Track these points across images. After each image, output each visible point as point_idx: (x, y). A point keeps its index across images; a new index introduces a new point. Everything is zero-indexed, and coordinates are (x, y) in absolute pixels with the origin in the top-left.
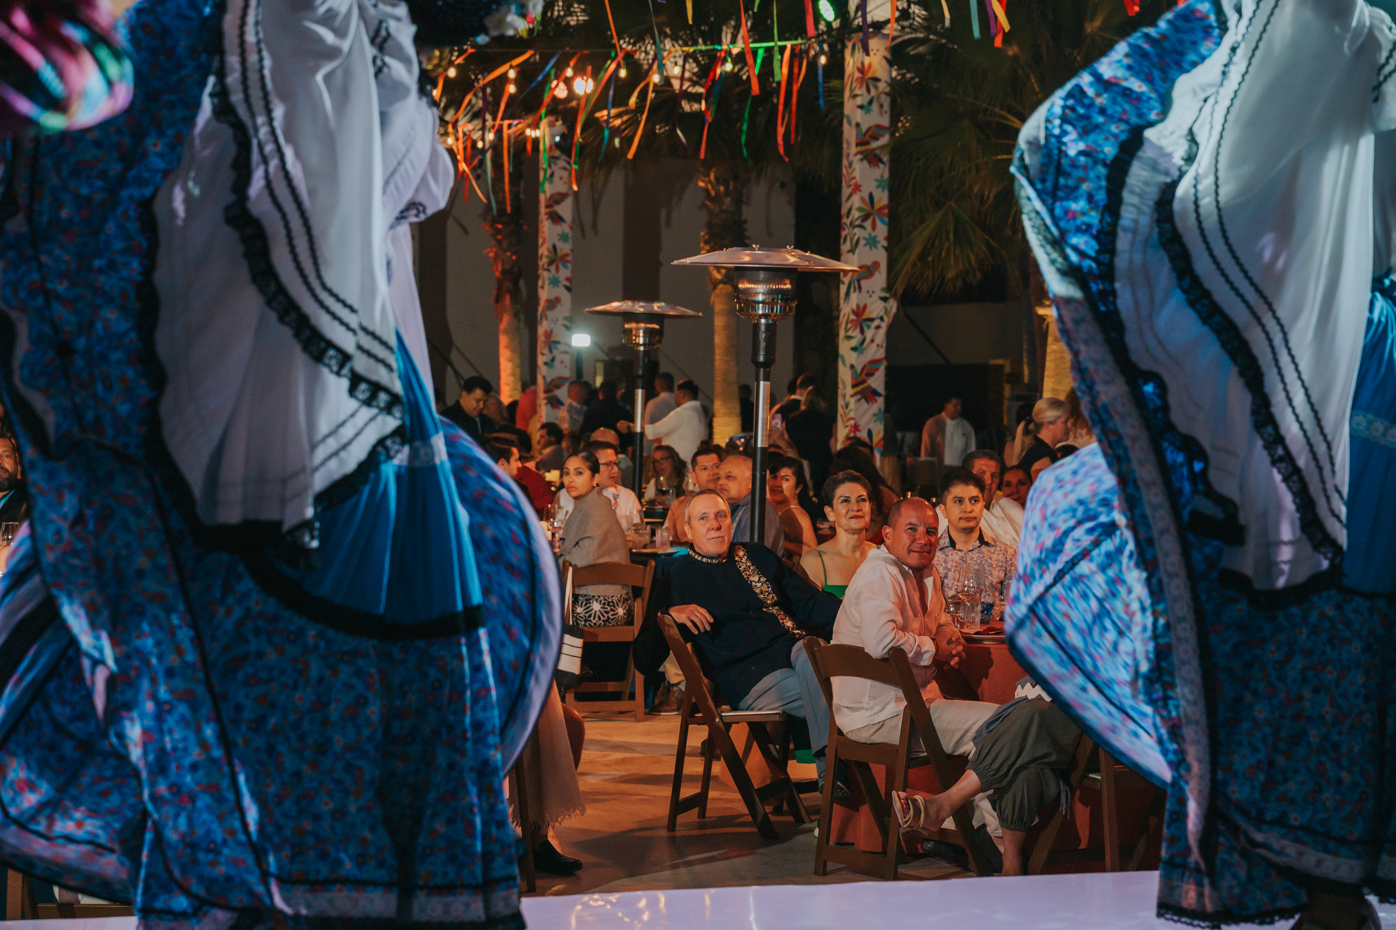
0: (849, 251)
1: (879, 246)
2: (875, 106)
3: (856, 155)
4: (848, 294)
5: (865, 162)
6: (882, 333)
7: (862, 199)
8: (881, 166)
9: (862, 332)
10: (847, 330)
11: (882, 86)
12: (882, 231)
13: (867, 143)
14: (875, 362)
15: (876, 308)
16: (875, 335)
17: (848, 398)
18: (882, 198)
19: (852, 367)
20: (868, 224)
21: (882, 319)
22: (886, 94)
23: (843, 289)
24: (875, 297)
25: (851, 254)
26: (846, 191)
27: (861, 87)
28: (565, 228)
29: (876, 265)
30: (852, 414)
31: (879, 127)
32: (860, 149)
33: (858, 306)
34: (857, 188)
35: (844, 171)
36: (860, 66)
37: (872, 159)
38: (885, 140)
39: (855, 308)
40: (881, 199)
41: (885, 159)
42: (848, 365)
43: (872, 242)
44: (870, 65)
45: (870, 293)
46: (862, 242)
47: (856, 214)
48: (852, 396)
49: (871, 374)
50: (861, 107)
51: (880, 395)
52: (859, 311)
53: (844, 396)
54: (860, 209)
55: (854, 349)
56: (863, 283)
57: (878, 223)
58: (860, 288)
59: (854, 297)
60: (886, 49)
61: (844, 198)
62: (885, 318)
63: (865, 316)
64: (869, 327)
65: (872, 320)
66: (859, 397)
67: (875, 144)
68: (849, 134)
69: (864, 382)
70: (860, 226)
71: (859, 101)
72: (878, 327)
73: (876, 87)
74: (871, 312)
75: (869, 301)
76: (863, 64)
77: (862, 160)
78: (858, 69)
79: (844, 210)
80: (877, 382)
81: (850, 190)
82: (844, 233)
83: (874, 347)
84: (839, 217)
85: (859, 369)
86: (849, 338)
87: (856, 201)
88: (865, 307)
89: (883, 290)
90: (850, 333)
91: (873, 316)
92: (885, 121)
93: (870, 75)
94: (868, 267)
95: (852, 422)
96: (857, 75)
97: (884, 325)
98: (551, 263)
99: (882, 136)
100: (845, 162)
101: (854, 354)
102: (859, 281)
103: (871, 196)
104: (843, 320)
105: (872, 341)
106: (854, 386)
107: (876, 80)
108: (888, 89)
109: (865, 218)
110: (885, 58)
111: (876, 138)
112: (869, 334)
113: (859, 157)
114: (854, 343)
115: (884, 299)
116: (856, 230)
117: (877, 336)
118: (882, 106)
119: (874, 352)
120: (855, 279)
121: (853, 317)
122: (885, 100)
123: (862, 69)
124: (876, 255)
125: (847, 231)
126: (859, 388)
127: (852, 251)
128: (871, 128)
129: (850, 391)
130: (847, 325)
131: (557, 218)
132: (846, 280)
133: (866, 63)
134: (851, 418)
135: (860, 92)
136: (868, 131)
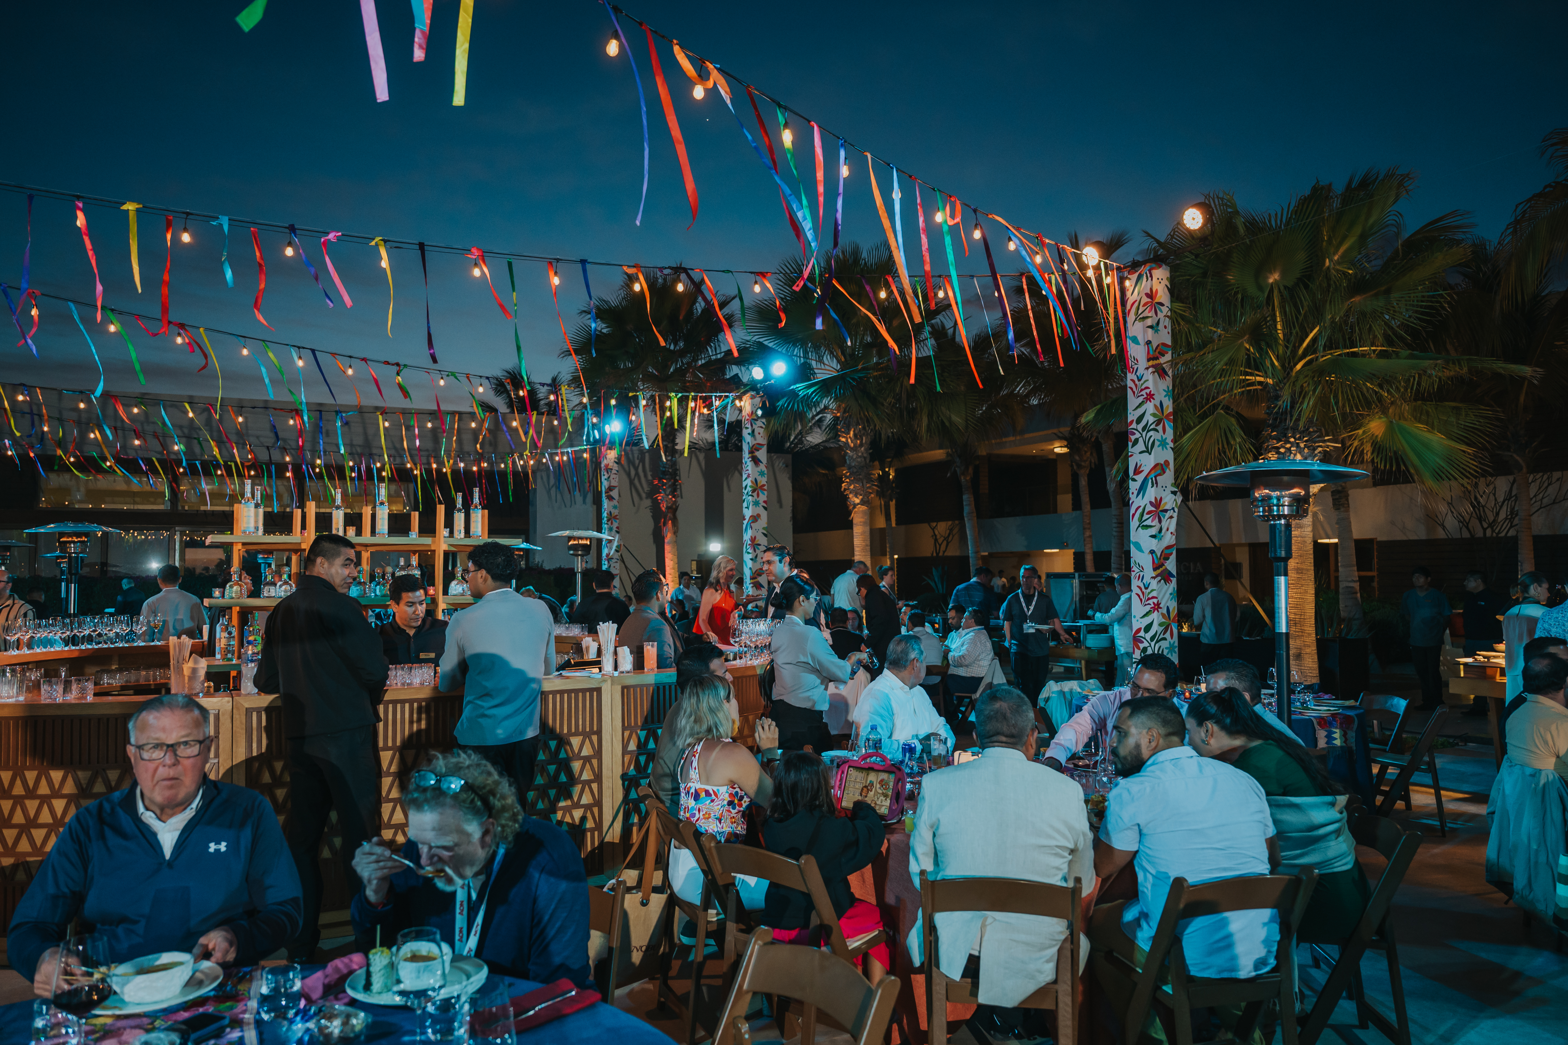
0: (1141, 453)
1: (1168, 447)
2: (1161, 327)
3: (1147, 368)
4: (1142, 489)
5: (1155, 375)
6: (1174, 521)
7: (1155, 407)
8: (1167, 378)
9: (1160, 521)
10: (1141, 520)
11: (1165, 310)
12: (1170, 434)
13: (1157, 358)
14: (1168, 547)
15: (1171, 501)
16: (1168, 524)
17: (1147, 580)
19: (1152, 552)
20: (1160, 428)
21: (1173, 509)
22: (1168, 316)
23: (1135, 486)
24: (1168, 491)
25: (1145, 455)
26: (1132, 401)
27: (1150, 310)
28: (762, 467)
29: (1167, 463)
30: (1154, 594)
31: (1164, 344)
32: (1151, 363)
33: (1156, 498)
34: (1150, 397)
35: (1131, 384)
36: (1149, 291)
37: (1161, 372)
38: (1168, 357)
39: (1151, 500)
40: (1168, 406)
41: (1170, 372)
42: (1147, 551)
43: (1163, 444)
44: (1157, 291)
45: (1164, 488)
46: (1157, 443)
47: (1150, 419)
48: (1154, 578)
49: (1167, 558)
50: (1151, 327)
51: (1174, 576)
52: (1157, 504)
53: (1142, 578)
54: (1154, 415)
55: (1150, 536)
57: (1167, 427)
58: (1156, 483)
59: (1148, 491)
60: (1166, 279)
61: (1131, 407)
62: (1175, 509)
63: (1161, 508)
64: (1164, 518)
65: (1166, 511)
66: (1159, 578)
67: (1162, 360)
68: (1138, 351)
69: (1163, 565)
70: (1153, 430)
71: (1149, 322)
72: (1171, 517)
73: (1161, 311)
74: (1166, 503)
75: (1163, 495)
76: (1151, 290)
77: (1154, 372)
78: (1147, 294)
79: (1132, 418)
80: (1171, 565)
81: (1140, 400)
82: (1133, 437)
84: (1127, 424)
85: (1159, 554)
86: (1144, 527)
87: (1147, 408)
88: (1162, 500)
89: (1172, 485)
90: (1148, 523)
91: (1167, 507)
92: (1168, 340)
93: (1156, 301)
94: (1162, 465)
95: (1155, 601)
96: (1145, 300)
97: (1175, 515)
99: (1168, 353)
100: (1132, 377)
101: (1154, 541)
102: (1155, 477)
103: (1161, 404)
104: (1135, 512)
105: (1167, 529)
106: (1155, 569)
107: (1162, 304)
108: (1169, 314)
109: (1158, 422)
110: (1167, 286)
111: (1163, 354)
112: (1165, 524)
113: (1151, 370)
114: (1153, 531)
115: (1174, 493)
116: (1151, 433)
117: (1170, 524)
118: (1165, 327)
119: (1169, 539)
120: (1152, 475)
121: (1150, 508)
122: (1167, 322)
123: (1151, 295)
124: (1168, 455)
125: (1138, 435)
126: (1159, 571)
127: (1148, 451)
128: (1158, 346)
129: (1149, 572)
130: (1142, 515)
131: (756, 461)
132: (1140, 478)
133: (1154, 291)
134: (1153, 597)
135: (1150, 315)
136: (1157, 348)
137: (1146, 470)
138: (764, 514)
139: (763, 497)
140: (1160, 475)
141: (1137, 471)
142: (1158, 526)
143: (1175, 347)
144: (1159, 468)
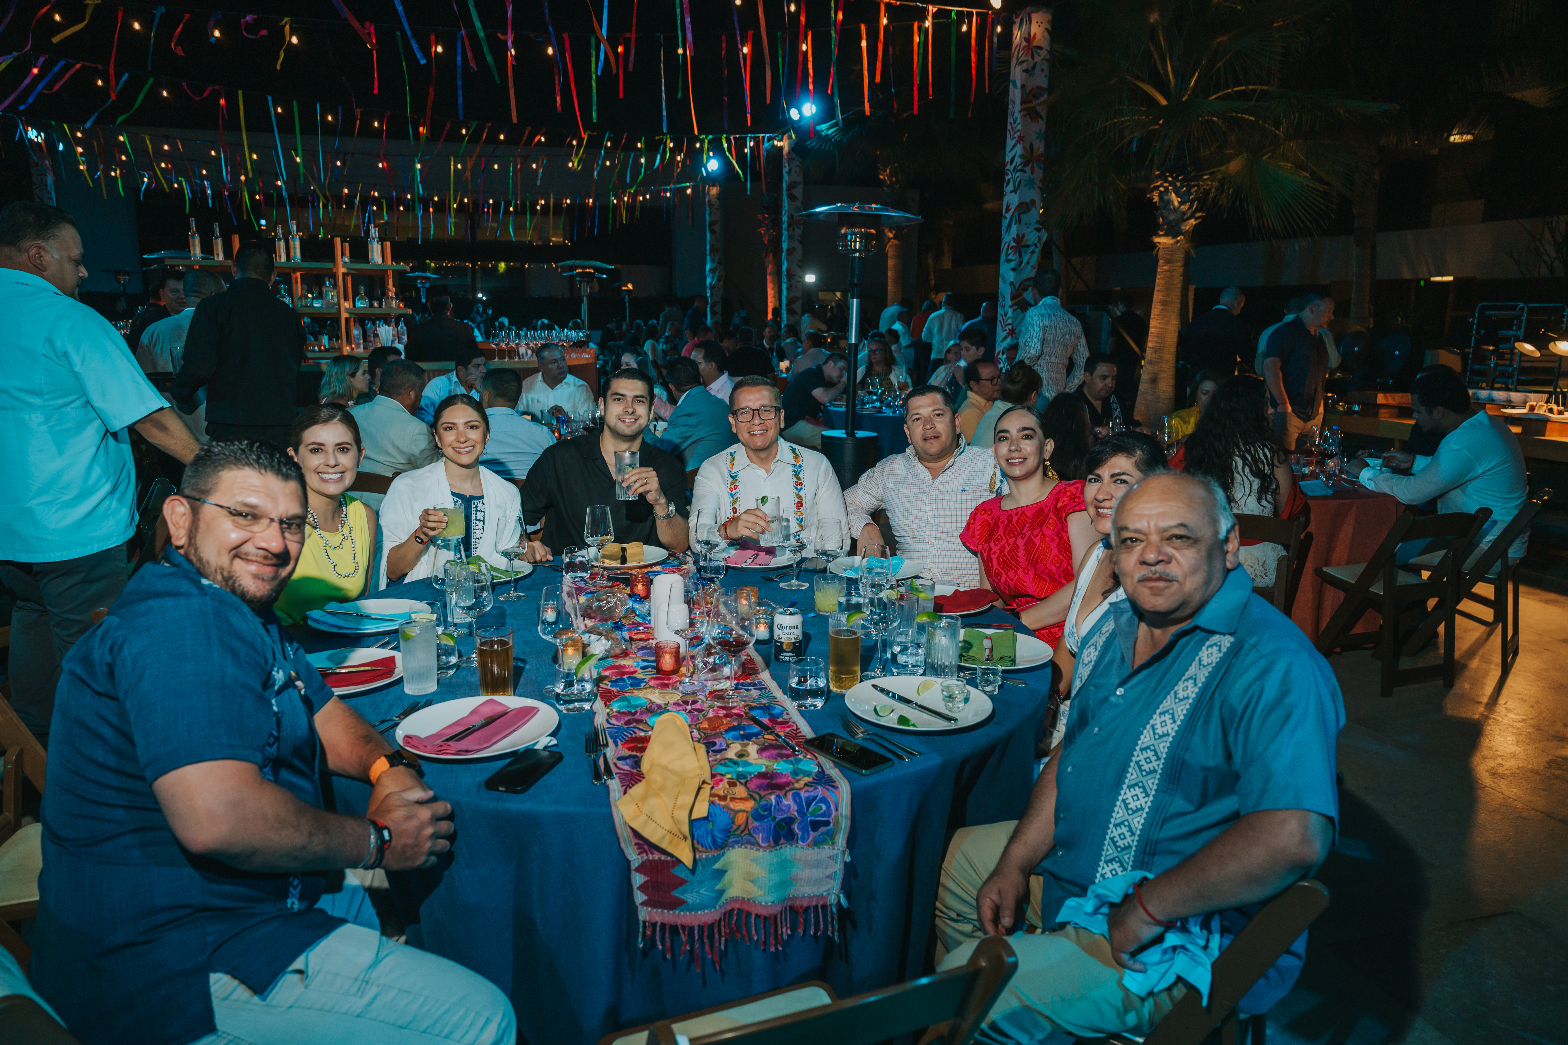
0: (1011, 192)
1: (1036, 187)
2: (1037, 71)
3: (1021, 111)
4: (1009, 226)
5: (1028, 117)
6: (1035, 256)
7: (1024, 148)
8: (1040, 121)
9: (1020, 256)
10: (1007, 255)
11: (1043, 53)
12: (1039, 174)
13: (1031, 102)
15: (1032, 237)
16: (1030, 258)
17: (1007, 308)
18: (1040, 147)
20: (1028, 169)
21: (1036, 245)
22: (1046, 60)
23: (1005, 223)
24: (1031, 228)
25: (1013, 194)
26: (1010, 143)
27: (1027, 54)
29: (1033, 202)
30: (1010, 321)
31: (1039, 88)
32: (1024, 106)
33: (1018, 235)
34: (1020, 139)
35: (1009, 127)
36: (1026, 36)
37: (1033, 115)
38: (1044, 99)
39: (1015, 237)
41: (1044, 115)
42: (1008, 282)
43: (1031, 183)
44: (1035, 35)
45: (1028, 225)
46: (1023, 183)
47: (1018, 160)
48: (1010, 307)
50: (1026, 71)
52: (1019, 239)
53: (1003, 307)
54: (1021, 156)
55: (1013, 269)
56: (1022, 216)
57: (1036, 168)
58: (1019, 221)
59: (1014, 228)
60: (1048, 22)
61: (1008, 148)
62: (1039, 245)
63: (1023, 244)
64: (1026, 252)
65: (1028, 246)
66: (1016, 307)
67: (1036, 103)
68: (1015, 95)
69: (1020, 295)
70: (1021, 170)
71: (1024, 66)
72: (1033, 252)
73: (1039, 55)
74: (1028, 240)
75: (1026, 231)
76: (1029, 34)
77: (1024, 116)
78: (1025, 38)
79: (1008, 159)
81: (1014, 141)
82: (1007, 178)
83: (1029, 267)
84: (1004, 165)
85: (1017, 285)
86: (1009, 261)
87: (1019, 149)
88: (1024, 235)
89: (1038, 222)
90: (1011, 257)
91: (1029, 243)
92: (1044, 83)
93: (1034, 44)
94: (1027, 203)
95: (1010, 327)
96: (1024, 44)
97: (1037, 250)
98: (789, 226)
99: (1042, 96)
100: (1010, 120)
101: (1012, 274)
102: (1019, 215)
103: (1031, 146)
104: (1004, 247)
105: (1028, 263)
106: (1012, 299)
107: (1040, 48)
108: (1048, 57)
109: (1025, 164)
110: (1047, 29)
111: (1037, 97)
112: (1025, 257)
113: (1024, 113)
114: (1013, 265)
115: (1038, 230)
116: (1018, 174)
117: (1032, 259)
118: (1042, 70)
119: (1029, 272)
120: (1016, 214)
121: (1013, 244)
122: (1045, 65)
123: (1028, 39)
124: (1033, 194)
125: (1010, 176)
126: (1016, 301)
127: (1014, 191)
128: (1033, 89)
129: (1009, 302)
130: (1007, 250)
131: (792, 197)
132: (1008, 215)
133: (1032, 34)
134: (1009, 324)
135: (1026, 59)
136: (1030, 91)
137: (1013, 208)
138: (799, 248)
139: (798, 232)
140: (1024, 213)
141: (1008, 210)
142: (1018, 259)
143: (1050, 90)
144: (1024, 207)
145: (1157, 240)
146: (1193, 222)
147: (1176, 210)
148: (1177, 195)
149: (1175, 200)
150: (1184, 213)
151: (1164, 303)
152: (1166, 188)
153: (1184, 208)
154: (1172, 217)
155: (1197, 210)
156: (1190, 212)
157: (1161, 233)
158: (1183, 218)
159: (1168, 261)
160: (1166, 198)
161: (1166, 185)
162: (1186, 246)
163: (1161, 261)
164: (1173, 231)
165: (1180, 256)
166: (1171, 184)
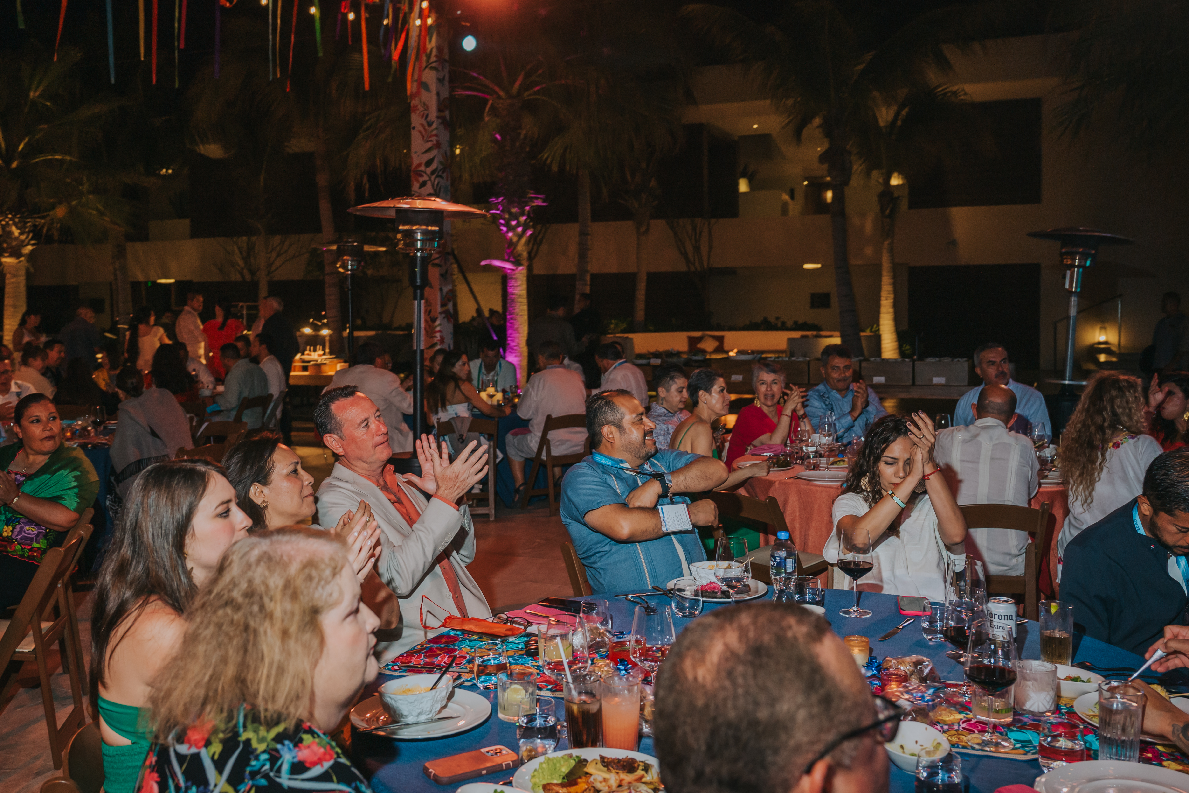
145: (4, 260)
146: (30, 248)
147: (17, 239)
148: (18, 228)
149: (16, 232)
150: (23, 241)
151: (15, 306)
152: (7, 223)
153: (23, 237)
154: (14, 243)
155: (32, 239)
156: (27, 240)
157: (6, 255)
158: (23, 245)
159: (14, 276)
160: (8, 229)
161: (7, 220)
162: (27, 264)
163: (8, 276)
164: (16, 253)
165: (22, 272)
166: (11, 219)
